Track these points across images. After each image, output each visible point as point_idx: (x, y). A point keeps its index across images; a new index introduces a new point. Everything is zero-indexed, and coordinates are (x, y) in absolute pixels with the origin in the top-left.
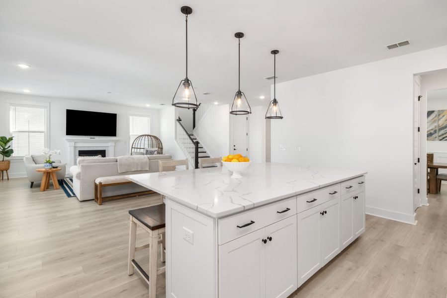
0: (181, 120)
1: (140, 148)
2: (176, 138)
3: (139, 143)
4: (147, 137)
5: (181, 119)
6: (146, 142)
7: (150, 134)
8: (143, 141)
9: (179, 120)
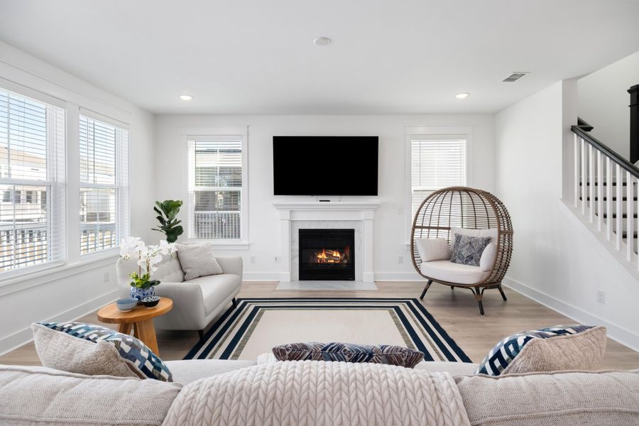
0: (590, 129)
1: (438, 228)
2: (567, 196)
3: (436, 212)
4: (456, 195)
5: (589, 122)
6: (456, 210)
7: (464, 185)
8: (445, 209)
9: (582, 128)
